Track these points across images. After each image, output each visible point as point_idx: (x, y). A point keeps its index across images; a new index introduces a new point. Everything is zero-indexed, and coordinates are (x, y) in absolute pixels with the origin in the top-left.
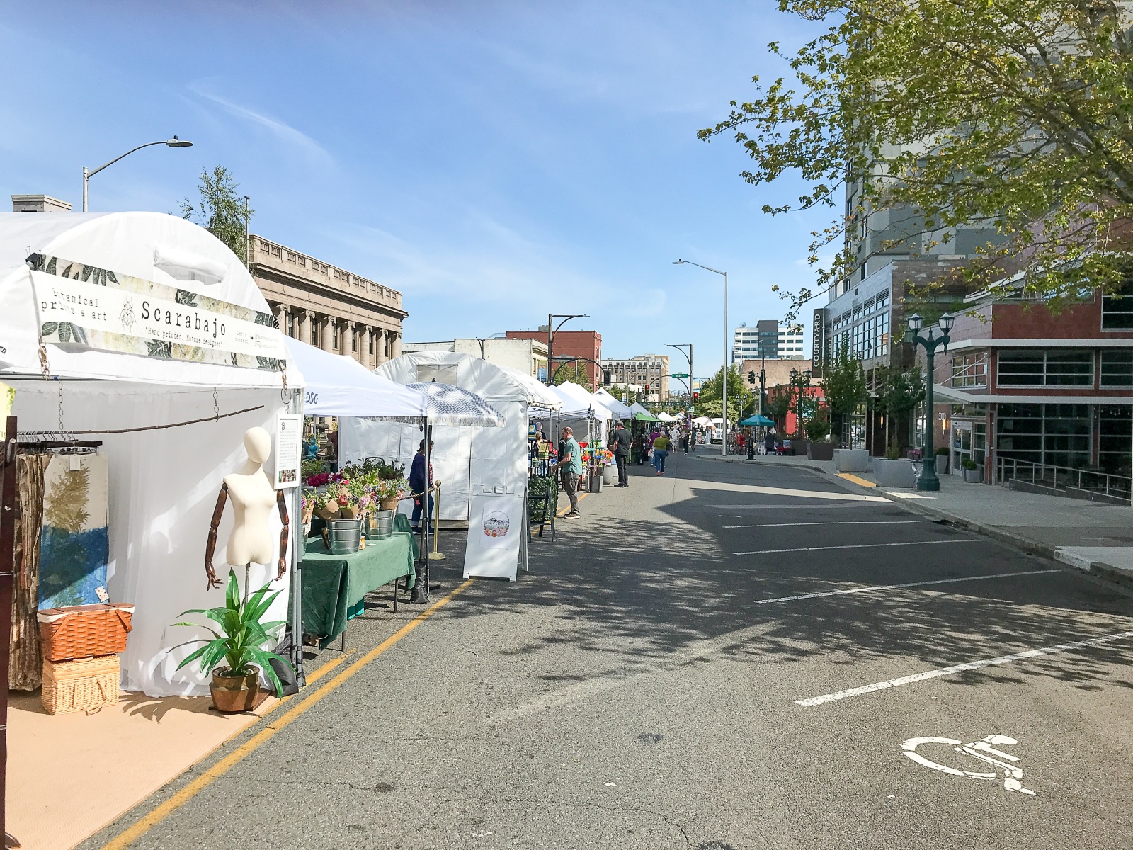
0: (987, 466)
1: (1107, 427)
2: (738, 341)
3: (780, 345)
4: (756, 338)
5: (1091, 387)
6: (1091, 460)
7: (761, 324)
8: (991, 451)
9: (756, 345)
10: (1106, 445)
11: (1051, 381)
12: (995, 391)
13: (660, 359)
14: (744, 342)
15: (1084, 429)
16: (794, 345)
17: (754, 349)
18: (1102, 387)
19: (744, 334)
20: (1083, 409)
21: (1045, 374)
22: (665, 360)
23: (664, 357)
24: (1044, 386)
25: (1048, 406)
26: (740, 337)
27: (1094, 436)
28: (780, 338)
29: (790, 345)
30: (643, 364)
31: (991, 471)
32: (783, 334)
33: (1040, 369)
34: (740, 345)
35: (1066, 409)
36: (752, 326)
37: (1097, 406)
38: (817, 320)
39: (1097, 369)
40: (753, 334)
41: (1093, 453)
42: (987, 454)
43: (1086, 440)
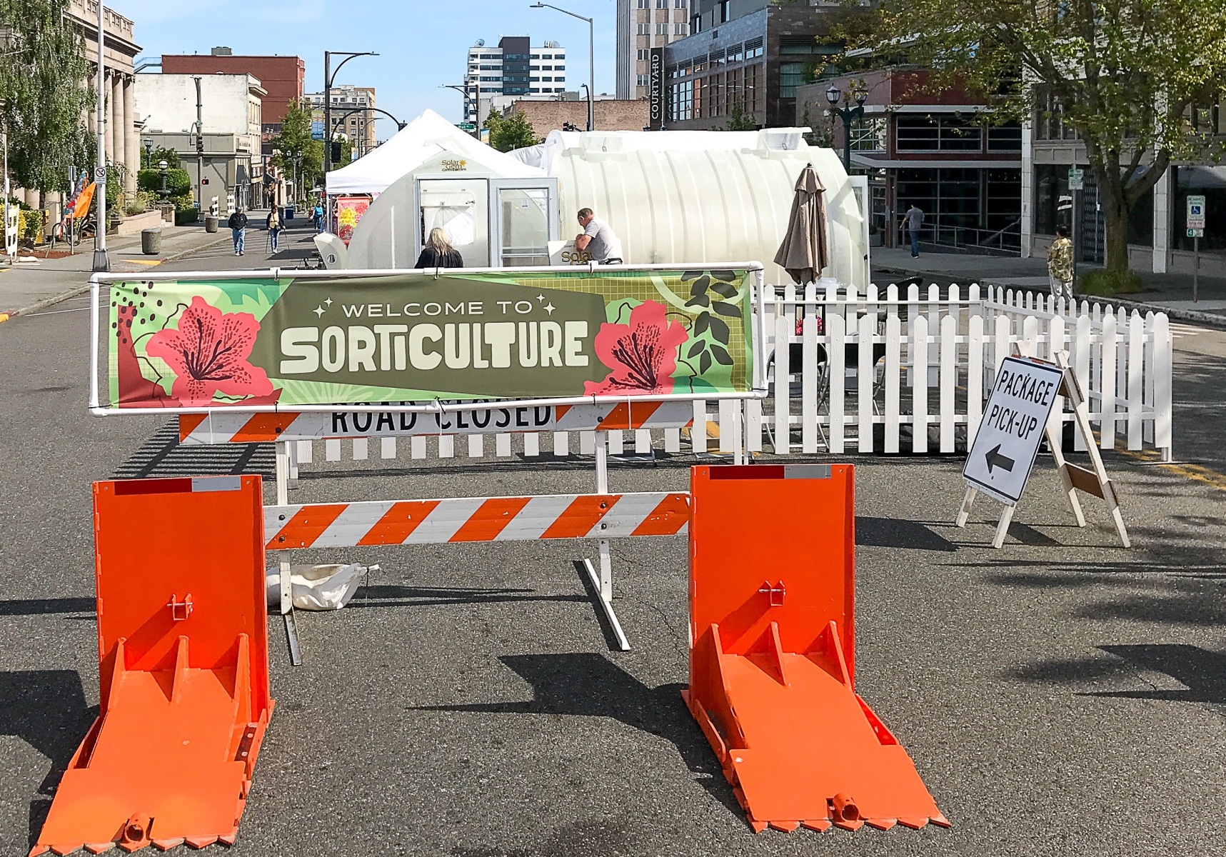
0: (887, 229)
1: (993, 190)
2: (474, 67)
3: (533, 74)
4: (499, 62)
5: (980, 151)
6: (981, 221)
7: (505, 42)
8: (891, 214)
9: (499, 73)
10: (993, 206)
11: (944, 145)
12: (895, 157)
13: (365, 94)
14: (483, 68)
15: (974, 192)
16: (553, 74)
17: (497, 79)
18: (989, 151)
19: (483, 57)
20: (973, 173)
21: (939, 139)
22: (371, 95)
23: (369, 89)
24: (939, 151)
25: (942, 170)
26: (477, 61)
27: (982, 200)
28: (533, 62)
29: (547, 74)
30: (339, 101)
31: (892, 233)
32: (537, 57)
33: (934, 134)
34: (477, 72)
35: (956, 173)
36: (492, 45)
37: (984, 170)
38: (656, 62)
39: (985, 134)
40: (495, 57)
41: (982, 214)
42: (888, 218)
43: (976, 202)
